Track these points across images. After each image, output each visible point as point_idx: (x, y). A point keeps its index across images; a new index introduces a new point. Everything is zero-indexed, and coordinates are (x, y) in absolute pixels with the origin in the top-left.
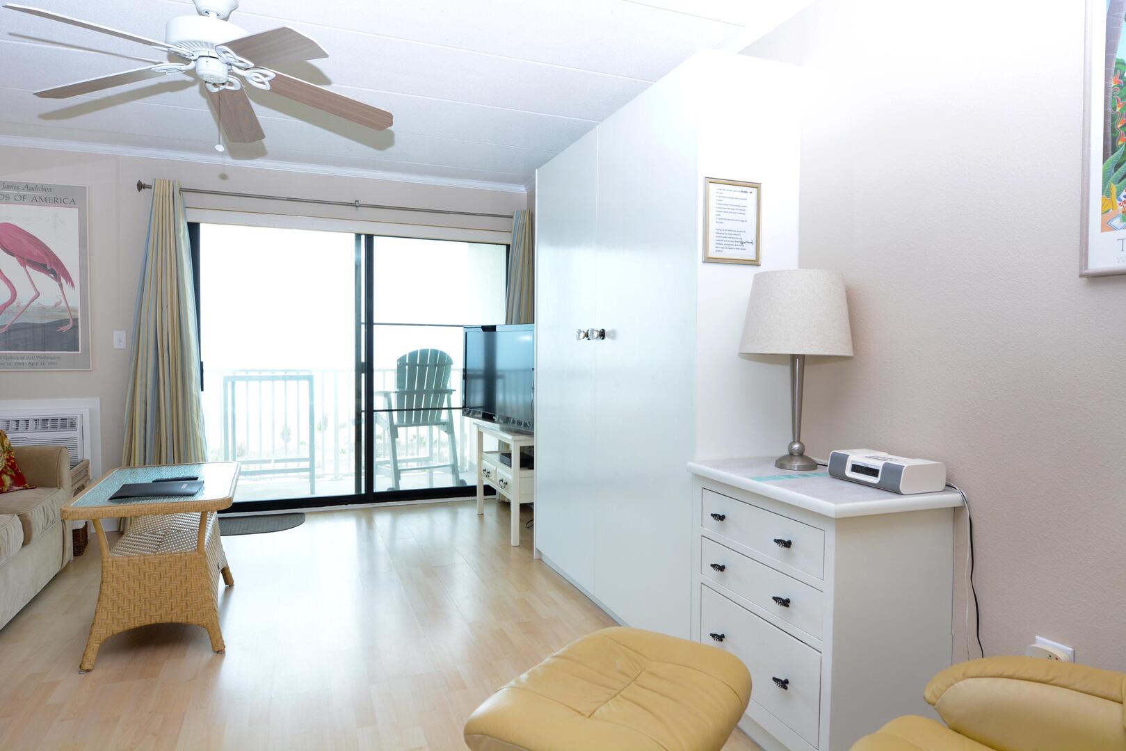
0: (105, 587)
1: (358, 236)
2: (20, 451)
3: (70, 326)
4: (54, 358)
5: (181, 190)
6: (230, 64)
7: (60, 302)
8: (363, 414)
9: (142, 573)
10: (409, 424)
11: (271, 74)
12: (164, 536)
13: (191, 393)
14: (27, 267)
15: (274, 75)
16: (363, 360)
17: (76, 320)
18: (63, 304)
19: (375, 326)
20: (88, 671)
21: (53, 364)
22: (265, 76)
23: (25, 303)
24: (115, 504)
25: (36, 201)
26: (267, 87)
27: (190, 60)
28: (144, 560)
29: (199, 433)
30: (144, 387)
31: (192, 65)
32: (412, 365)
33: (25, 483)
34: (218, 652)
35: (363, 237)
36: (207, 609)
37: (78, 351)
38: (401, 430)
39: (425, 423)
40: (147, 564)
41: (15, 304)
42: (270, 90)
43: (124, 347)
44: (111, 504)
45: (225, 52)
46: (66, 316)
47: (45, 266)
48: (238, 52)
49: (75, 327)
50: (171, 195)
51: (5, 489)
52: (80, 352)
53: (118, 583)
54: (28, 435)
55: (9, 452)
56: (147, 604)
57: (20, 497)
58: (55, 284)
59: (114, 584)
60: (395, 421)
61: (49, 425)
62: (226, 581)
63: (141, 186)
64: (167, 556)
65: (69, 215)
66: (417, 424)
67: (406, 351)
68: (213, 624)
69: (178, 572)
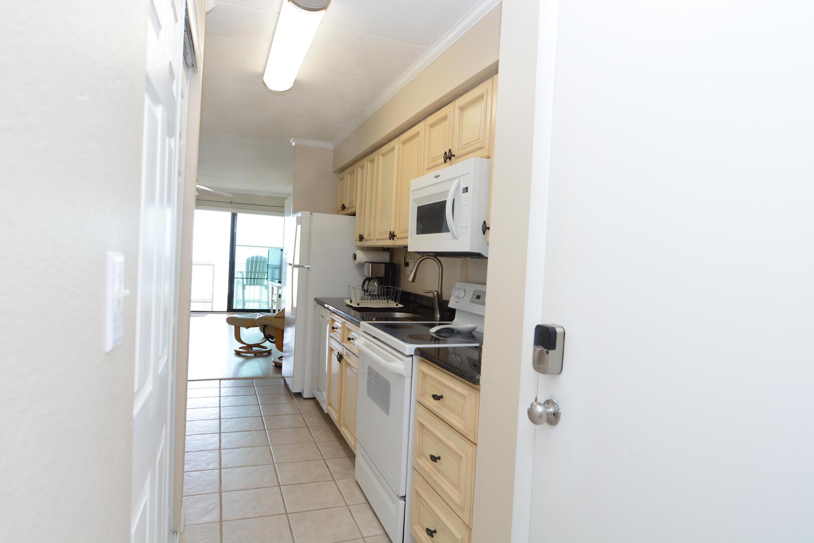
10: (250, 284)
32: (252, 262)
38: (247, 287)
39: (257, 285)
60: (245, 283)
66: (254, 284)
67: (250, 256)
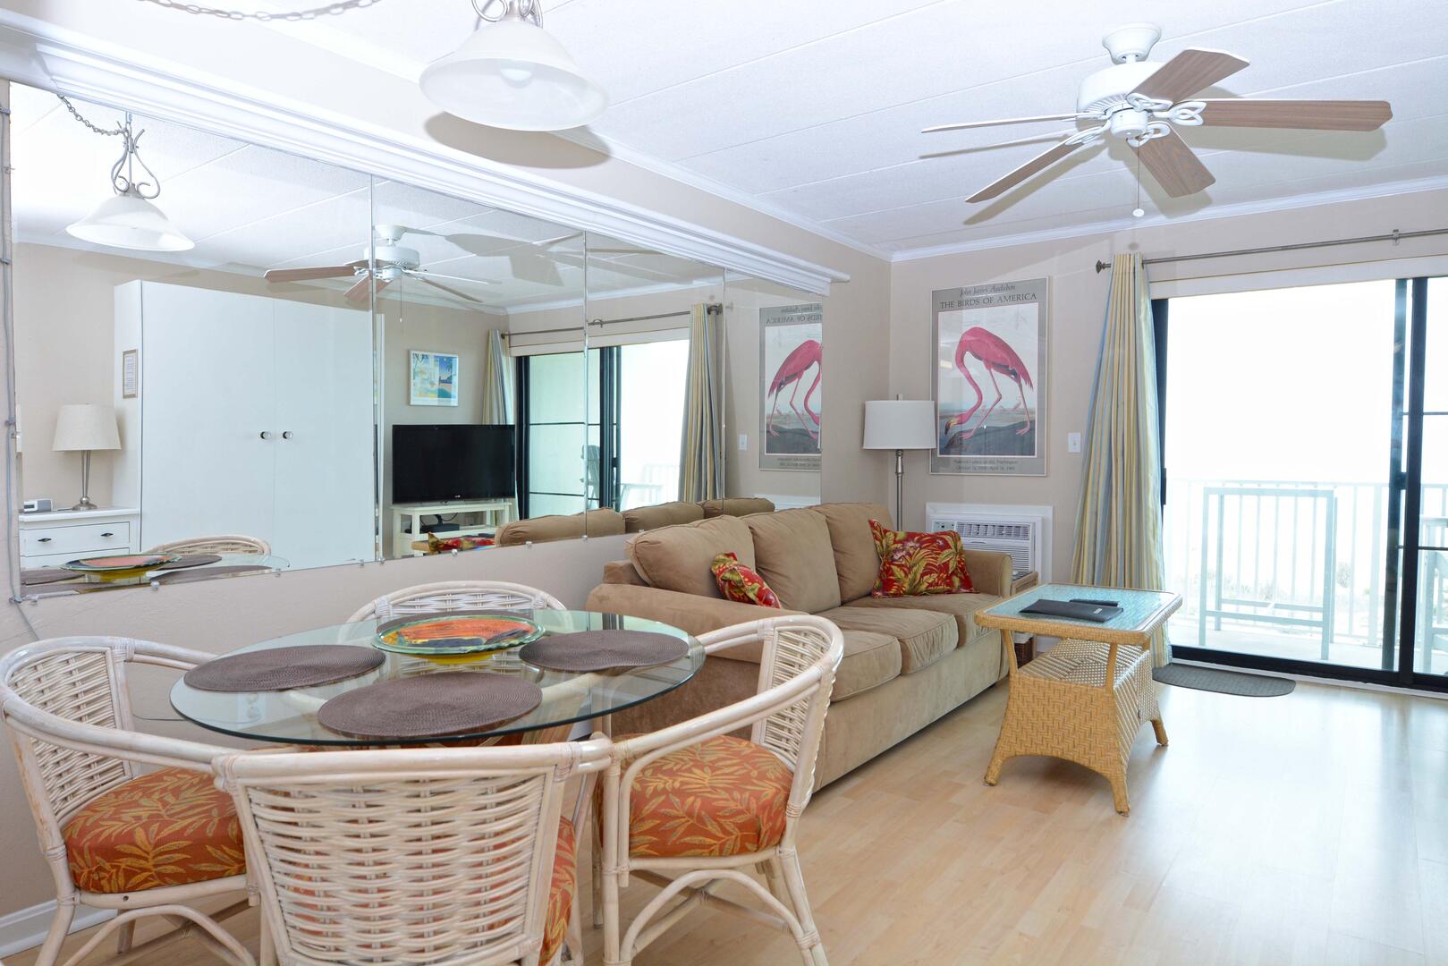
0: (1011, 703)
1: (1401, 283)
2: (971, 554)
3: (1026, 430)
4: (1011, 463)
5: (1144, 263)
6: (1149, 111)
7: (1019, 405)
8: (1401, 552)
9: (1046, 698)
11: (1200, 104)
12: (1079, 664)
13: (1147, 507)
14: (992, 370)
15: (1204, 105)
16: (1404, 469)
17: (1032, 422)
18: (1022, 406)
19: (1425, 417)
20: (991, 785)
21: (1010, 468)
22: (1193, 109)
23: (989, 407)
24: (1024, 618)
25: (1002, 301)
26: (1199, 121)
27: (1105, 121)
28: (1050, 684)
29: (1156, 555)
30: (1095, 497)
31: (1107, 126)
33: (971, 586)
34: (1121, 813)
35: (1410, 284)
36: (1112, 758)
37: (1034, 455)
40: (1052, 688)
41: (981, 408)
42: (1204, 124)
43: (1079, 451)
44: (1020, 617)
45: (1137, 99)
46: (1025, 418)
47: (1007, 367)
48: (1149, 94)
49: (1032, 429)
50: (1132, 271)
51: (954, 590)
52: (1036, 456)
53: (1023, 702)
54: (987, 541)
55: (961, 554)
56: (1050, 734)
57: (963, 599)
58: (1016, 385)
59: (1020, 703)
61: (1004, 532)
62: (1159, 740)
63: (1100, 267)
64: (1073, 686)
65: (1030, 310)
68: (1117, 778)
69: (1083, 706)
